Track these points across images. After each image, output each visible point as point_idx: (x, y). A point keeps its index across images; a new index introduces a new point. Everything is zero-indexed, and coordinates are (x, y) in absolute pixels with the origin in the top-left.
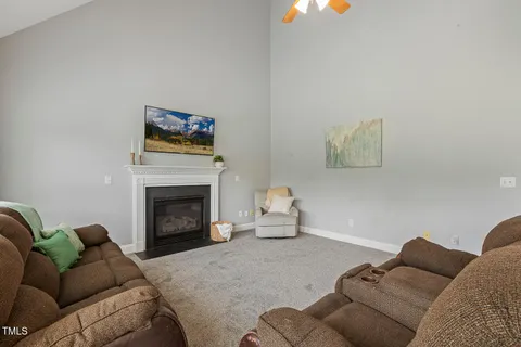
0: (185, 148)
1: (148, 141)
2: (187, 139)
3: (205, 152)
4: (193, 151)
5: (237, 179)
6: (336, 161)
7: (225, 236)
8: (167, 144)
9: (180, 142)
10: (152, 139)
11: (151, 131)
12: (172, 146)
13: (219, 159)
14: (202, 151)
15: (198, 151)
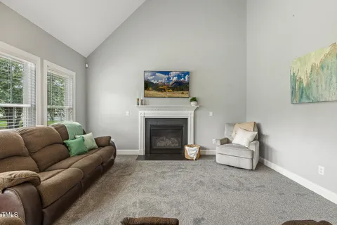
0: (169, 94)
1: (146, 92)
2: (169, 88)
3: (183, 95)
4: (174, 95)
5: (211, 114)
6: (301, 97)
7: (192, 156)
8: (156, 92)
9: (165, 90)
10: (148, 90)
12: (160, 93)
13: (194, 99)
14: (180, 95)
15: (177, 95)
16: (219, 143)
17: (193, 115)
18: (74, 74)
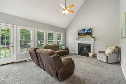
0: (85, 36)
2: (85, 34)
3: (89, 36)
8: (81, 36)
9: (83, 35)
11: (79, 34)
13: (93, 38)
15: (87, 36)
16: (98, 53)
17: (93, 43)
18: (62, 33)
